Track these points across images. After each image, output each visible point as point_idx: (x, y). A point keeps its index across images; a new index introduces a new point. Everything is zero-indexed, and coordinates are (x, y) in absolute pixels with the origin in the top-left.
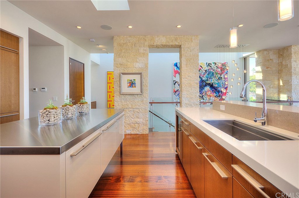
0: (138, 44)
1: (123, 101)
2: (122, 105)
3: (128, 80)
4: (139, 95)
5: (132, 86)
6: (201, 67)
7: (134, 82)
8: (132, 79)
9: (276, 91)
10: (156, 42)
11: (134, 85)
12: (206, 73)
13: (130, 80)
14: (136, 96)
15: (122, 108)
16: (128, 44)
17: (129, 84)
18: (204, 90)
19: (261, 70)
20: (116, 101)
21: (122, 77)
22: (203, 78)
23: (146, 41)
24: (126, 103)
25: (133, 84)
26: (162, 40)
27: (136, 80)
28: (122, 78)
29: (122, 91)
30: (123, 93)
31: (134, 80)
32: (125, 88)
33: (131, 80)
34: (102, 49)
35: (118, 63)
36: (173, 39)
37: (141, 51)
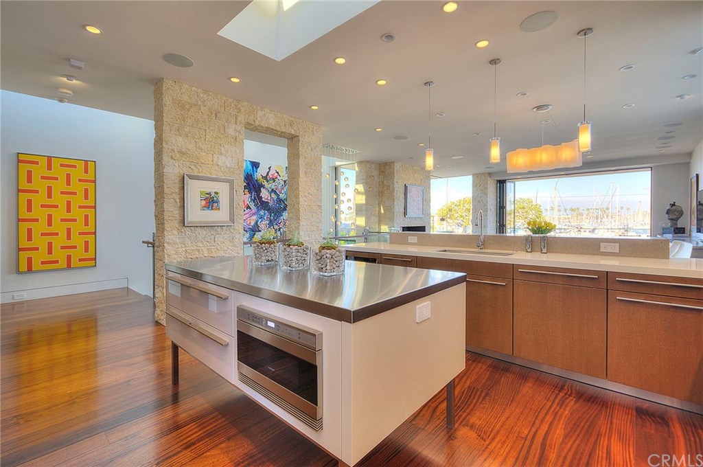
0: (223, 113)
1: (188, 241)
2: (186, 251)
3: (201, 193)
4: (224, 228)
5: (212, 208)
6: (278, 173)
7: (215, 199)
8: (213, 191)
9: (376, 219)
10: (259, 119)
11: (215, 205)
12: (285, 186)
13: (207, 194)
14: (219, 229)
15: (187, 258)
16: (202, 108)
17: (204, 202)
18: (282, 218)
19: (363, 191)
20: (168, 243)
21: (187, 184)
22: (280, 195)
23: (240, 111)
24: (195, 247)
25: (213, 201)
26: (268, 118)
27: (220, 195)
28: (187, 188)
29: (188, 217)
30: (191, 222)
31: (216, 193)
32: (195, 212)
33: (209, 194)
34: (57, 88)
35: (175, 150)
36: (286, 120)
37: (231, 131)
